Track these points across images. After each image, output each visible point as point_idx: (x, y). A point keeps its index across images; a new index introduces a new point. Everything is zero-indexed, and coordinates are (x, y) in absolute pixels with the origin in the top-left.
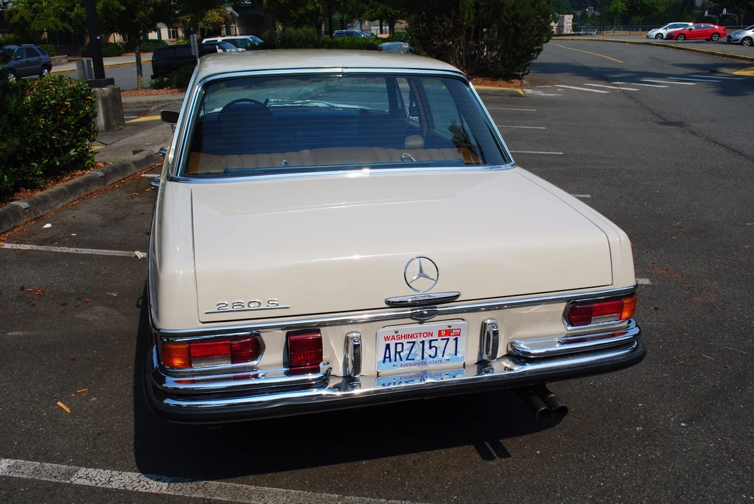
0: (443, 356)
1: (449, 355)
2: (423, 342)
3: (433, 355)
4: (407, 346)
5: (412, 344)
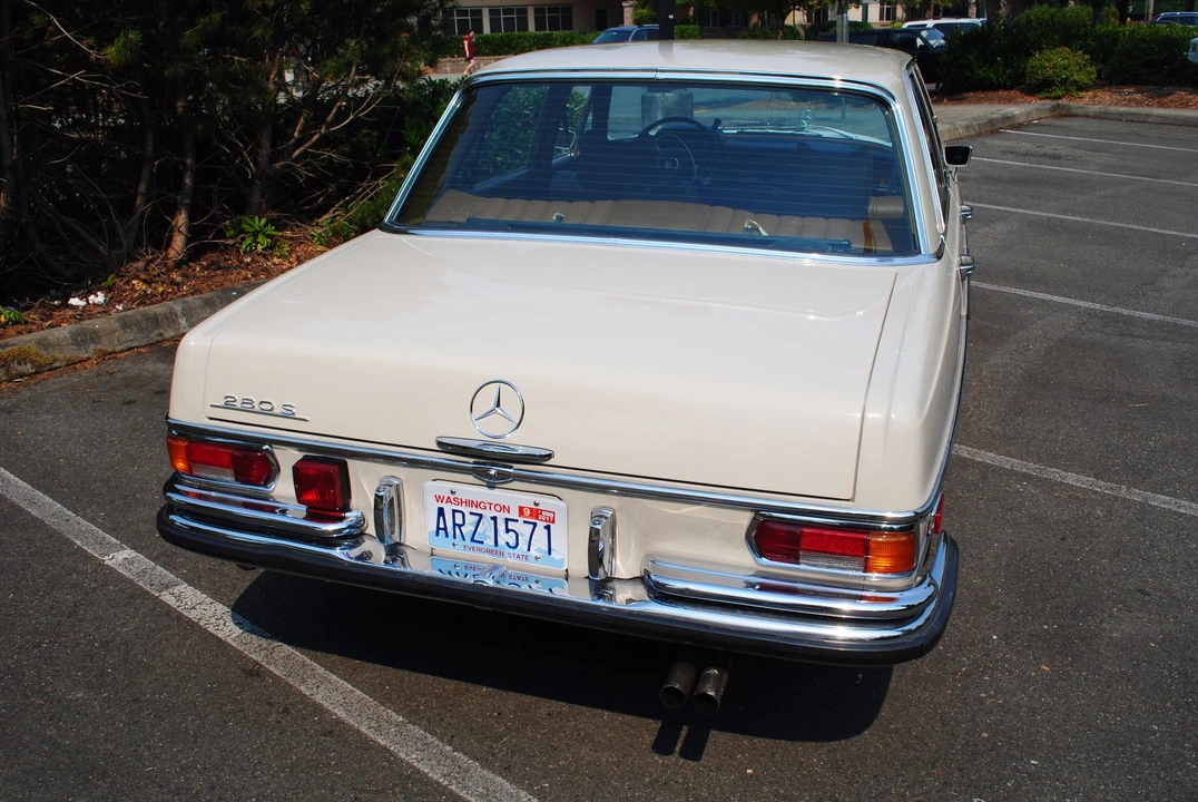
0: (529, 550)
1: (539, 550)
3: (512, 543)
4: (471, 520)
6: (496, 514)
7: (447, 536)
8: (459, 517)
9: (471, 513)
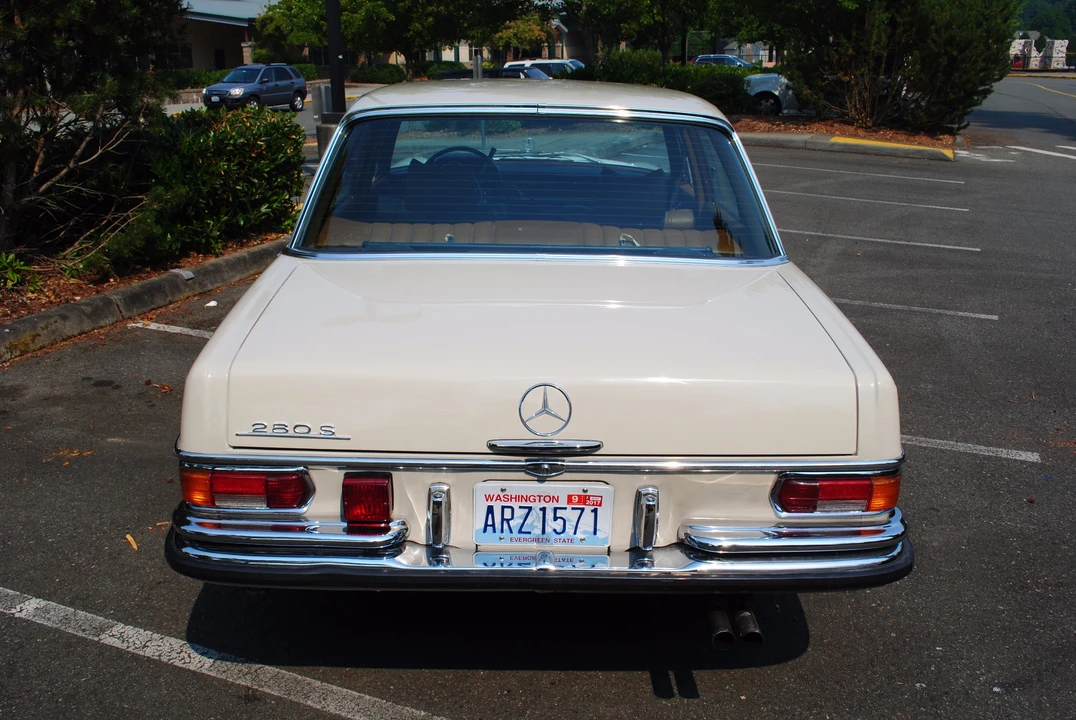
0: (575, 533)
1: (585, 532)
2: (543, 510)
3: (559, 529)
4: (520, 513)
5: (527, 510)
6: (545, 505)
7: (494, 531)
8: (508, 512)
9: (520, 507)
